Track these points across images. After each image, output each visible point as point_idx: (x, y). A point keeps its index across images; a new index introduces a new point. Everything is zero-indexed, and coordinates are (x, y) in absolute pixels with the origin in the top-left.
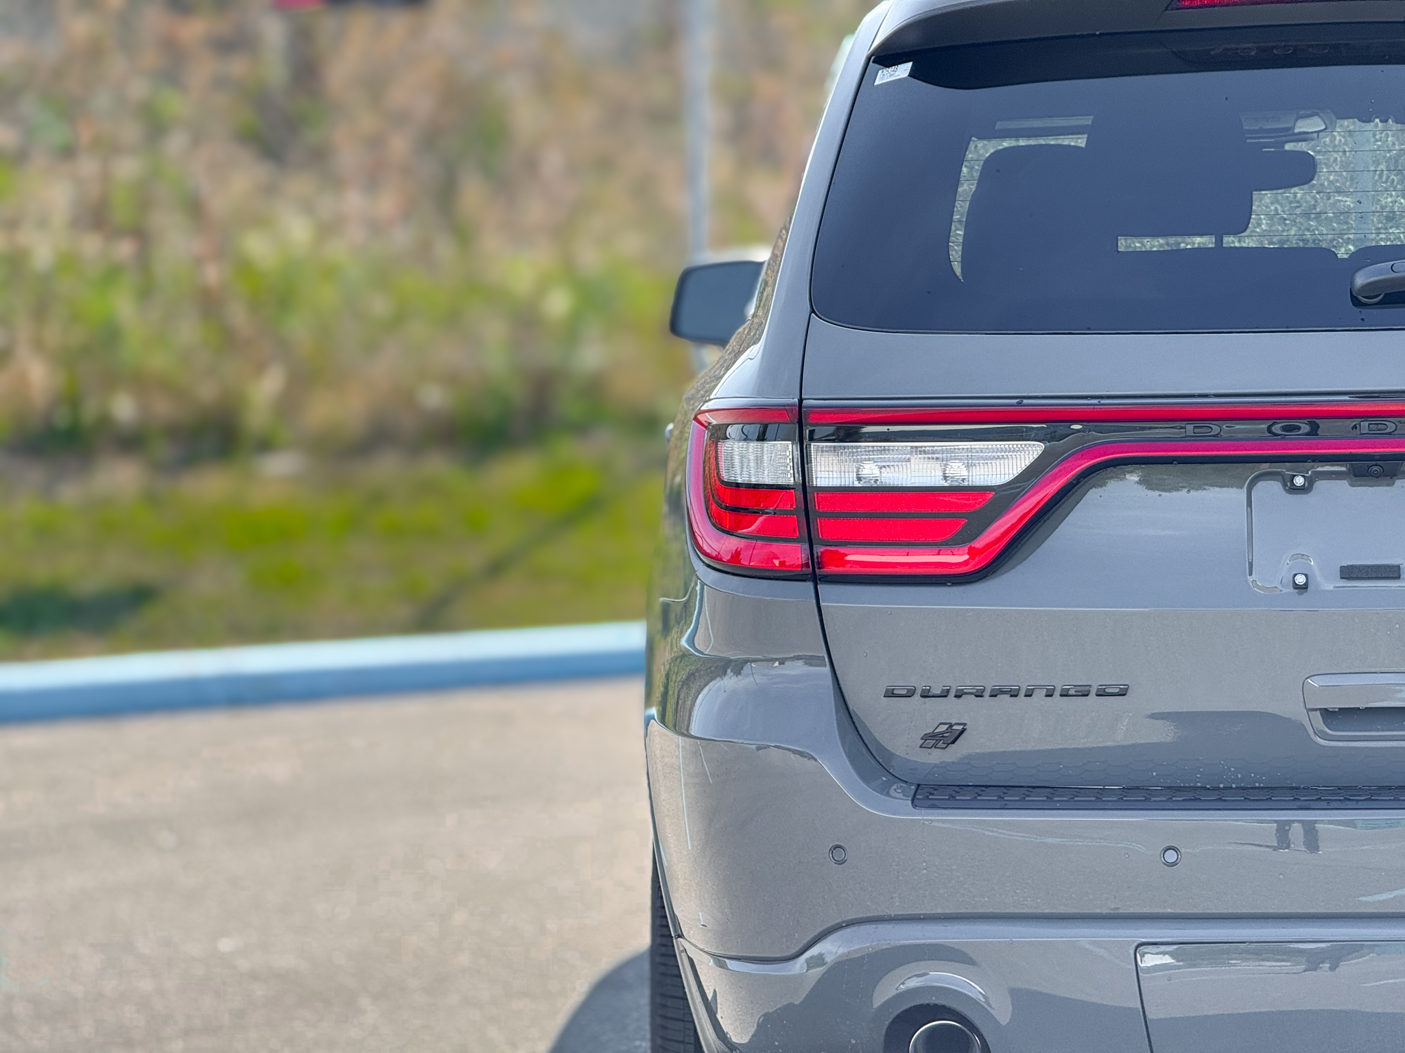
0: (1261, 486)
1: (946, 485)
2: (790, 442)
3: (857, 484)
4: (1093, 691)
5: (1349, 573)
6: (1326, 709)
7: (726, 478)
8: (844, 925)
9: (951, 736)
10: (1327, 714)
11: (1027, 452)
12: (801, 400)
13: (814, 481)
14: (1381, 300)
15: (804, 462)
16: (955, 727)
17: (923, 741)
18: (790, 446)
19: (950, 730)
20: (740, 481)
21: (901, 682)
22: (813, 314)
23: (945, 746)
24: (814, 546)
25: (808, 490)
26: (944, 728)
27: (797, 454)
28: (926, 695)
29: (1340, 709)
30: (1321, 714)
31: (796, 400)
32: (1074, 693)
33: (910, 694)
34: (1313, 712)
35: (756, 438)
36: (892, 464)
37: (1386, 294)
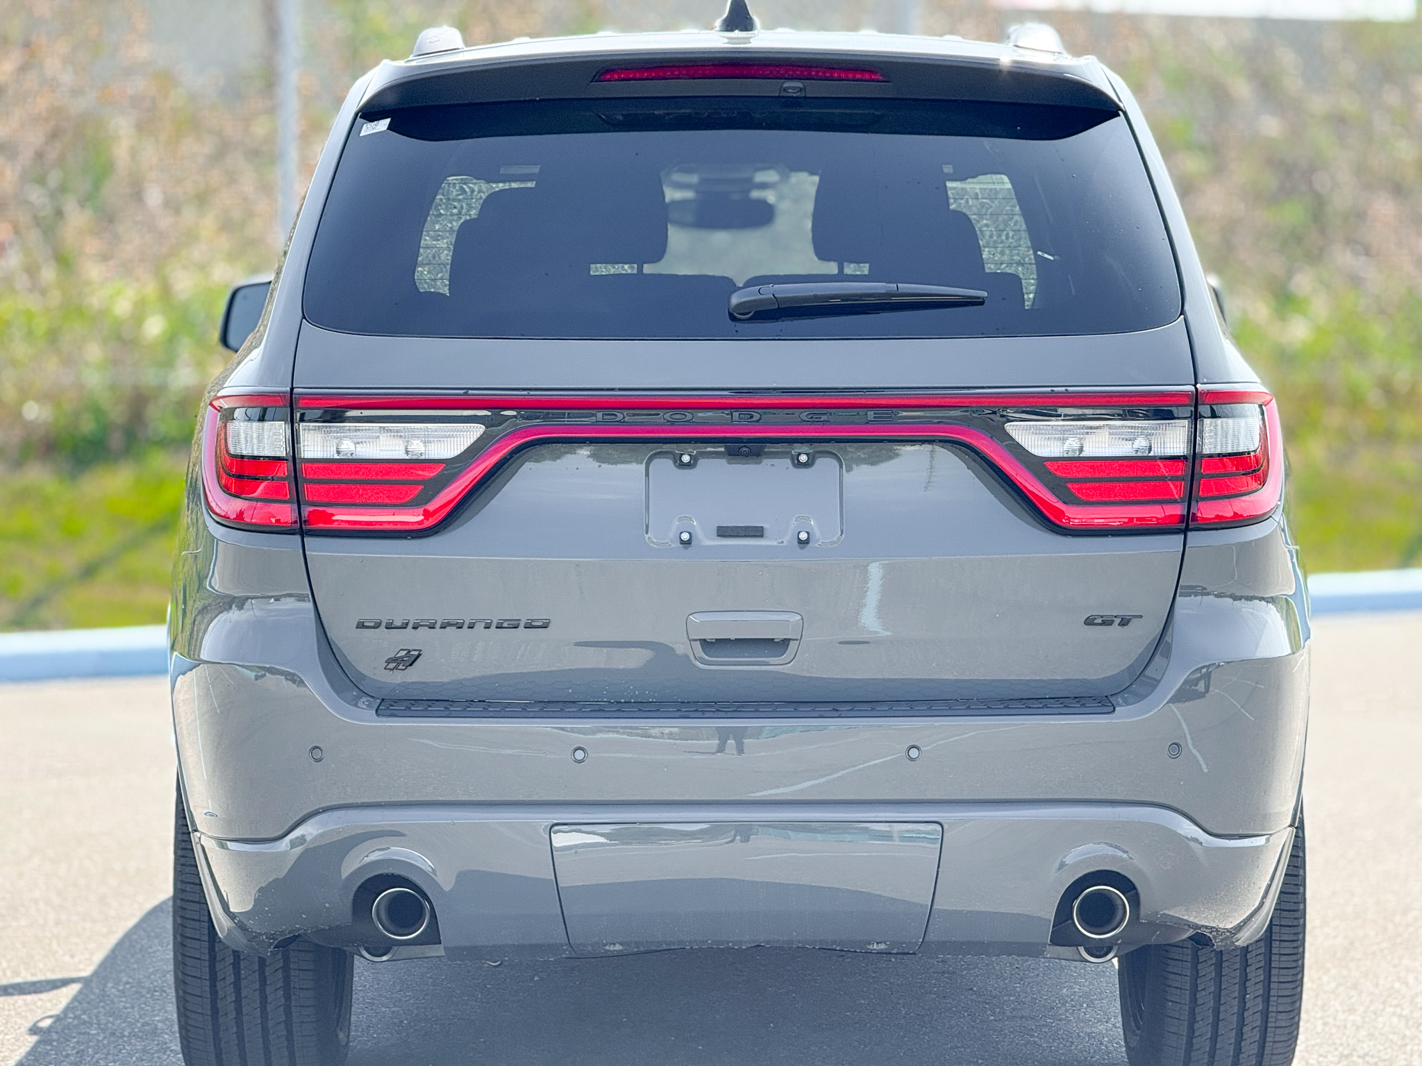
0: (657, 462)
1: (407, 458)
2: (283, 422)
3: (336, 456)
4: (522, 624)
5: (723, 532)
6: (705, 640)
7: (232, 451)
8: (321, 811)
9: (411, 659)
10: (705, 643)
11: (472, 433)
12: (292, 389)
13: (302, 454)
14: (752, 316)
15: (294, 440)
16: (413, 653)
17: (386, 664)
18: (283, 425)
19: (408, 655)
20: (245, 453)
21: (369, 616)
22: (304, 320)
23: (404, 667)
24: (302, 506)
25: (297, 461)
26: (403, 653)
27: (289, 432)
28: (389, 626)
29: (717, 639)
30: (701, 644)
31: (288, 389)
32: (507, 626)
33: (377, 626)
34: (695, 642)
35: (257, 418)
36: (364, 440)
37: (756, 312)
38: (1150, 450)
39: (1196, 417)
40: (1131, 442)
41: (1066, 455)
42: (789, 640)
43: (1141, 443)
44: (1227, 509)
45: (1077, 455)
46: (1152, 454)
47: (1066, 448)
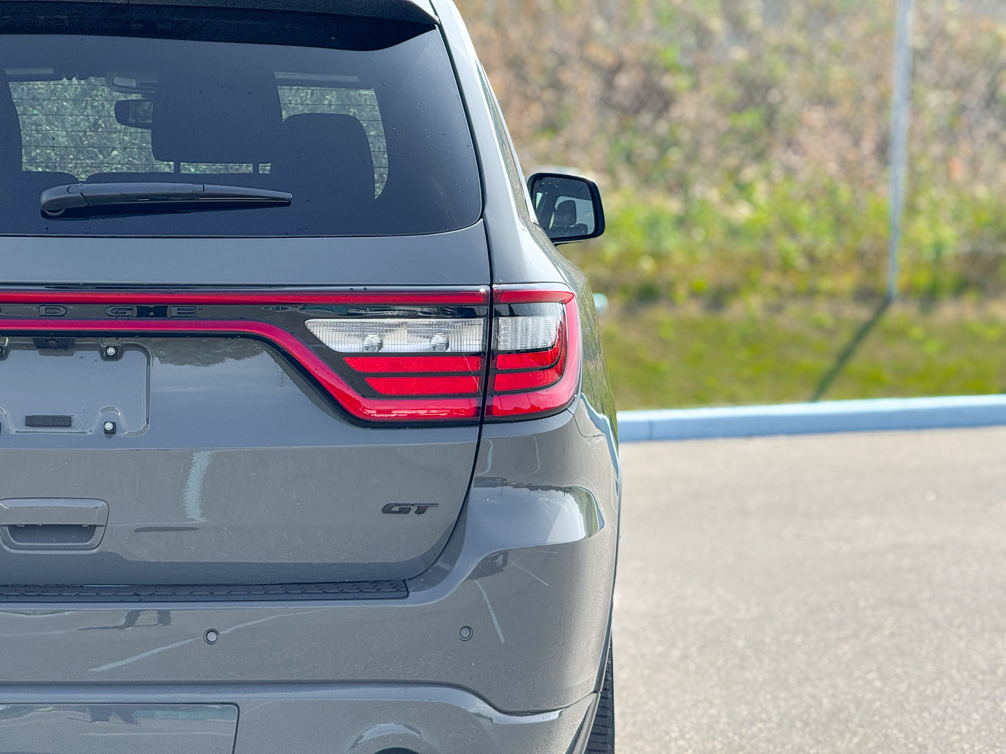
5: (32, 421)
6: (14, 526)
10: (14, 528)
14: (63, 213)
29: (26, 525)
30: (10, 530)
37: (66, 209)
38: (447, 345)
39: (492, 316)
40: (429, 340)
41: (365, 351)
42: (95, 526)
43: (438, 339)
44: (524, 402)
45: (375, 351)
46: (449, 350)
47: (366, 343)
